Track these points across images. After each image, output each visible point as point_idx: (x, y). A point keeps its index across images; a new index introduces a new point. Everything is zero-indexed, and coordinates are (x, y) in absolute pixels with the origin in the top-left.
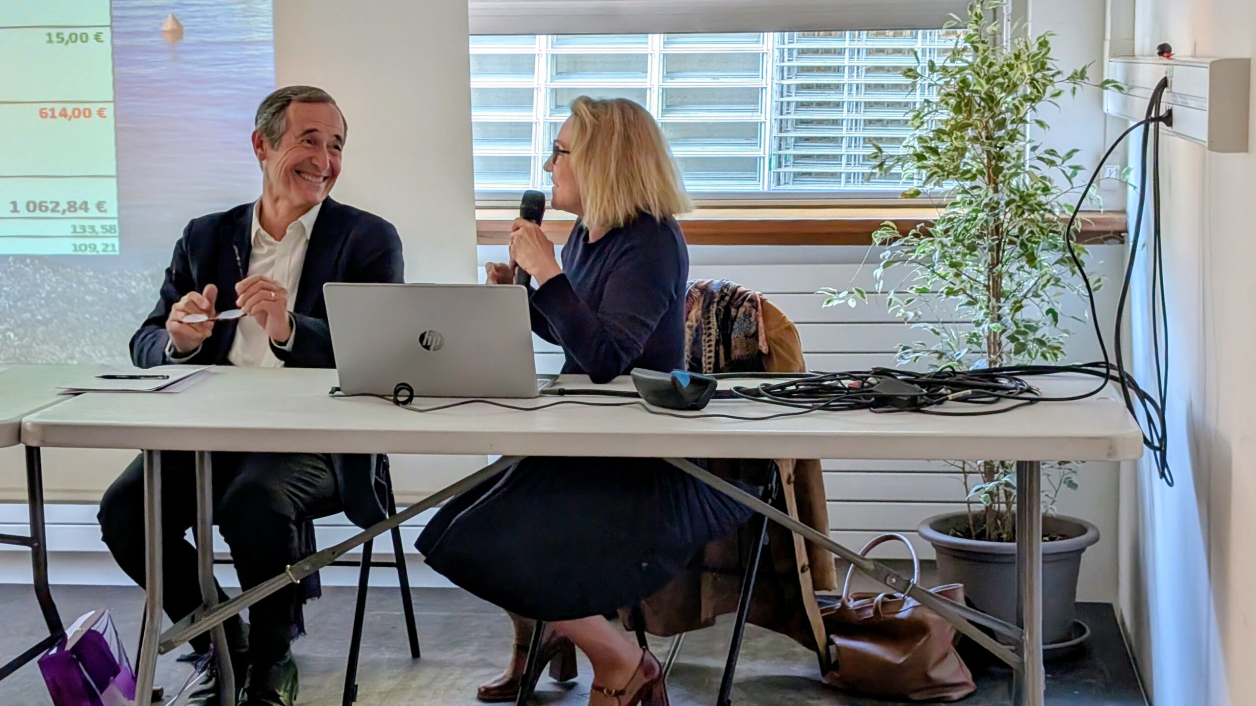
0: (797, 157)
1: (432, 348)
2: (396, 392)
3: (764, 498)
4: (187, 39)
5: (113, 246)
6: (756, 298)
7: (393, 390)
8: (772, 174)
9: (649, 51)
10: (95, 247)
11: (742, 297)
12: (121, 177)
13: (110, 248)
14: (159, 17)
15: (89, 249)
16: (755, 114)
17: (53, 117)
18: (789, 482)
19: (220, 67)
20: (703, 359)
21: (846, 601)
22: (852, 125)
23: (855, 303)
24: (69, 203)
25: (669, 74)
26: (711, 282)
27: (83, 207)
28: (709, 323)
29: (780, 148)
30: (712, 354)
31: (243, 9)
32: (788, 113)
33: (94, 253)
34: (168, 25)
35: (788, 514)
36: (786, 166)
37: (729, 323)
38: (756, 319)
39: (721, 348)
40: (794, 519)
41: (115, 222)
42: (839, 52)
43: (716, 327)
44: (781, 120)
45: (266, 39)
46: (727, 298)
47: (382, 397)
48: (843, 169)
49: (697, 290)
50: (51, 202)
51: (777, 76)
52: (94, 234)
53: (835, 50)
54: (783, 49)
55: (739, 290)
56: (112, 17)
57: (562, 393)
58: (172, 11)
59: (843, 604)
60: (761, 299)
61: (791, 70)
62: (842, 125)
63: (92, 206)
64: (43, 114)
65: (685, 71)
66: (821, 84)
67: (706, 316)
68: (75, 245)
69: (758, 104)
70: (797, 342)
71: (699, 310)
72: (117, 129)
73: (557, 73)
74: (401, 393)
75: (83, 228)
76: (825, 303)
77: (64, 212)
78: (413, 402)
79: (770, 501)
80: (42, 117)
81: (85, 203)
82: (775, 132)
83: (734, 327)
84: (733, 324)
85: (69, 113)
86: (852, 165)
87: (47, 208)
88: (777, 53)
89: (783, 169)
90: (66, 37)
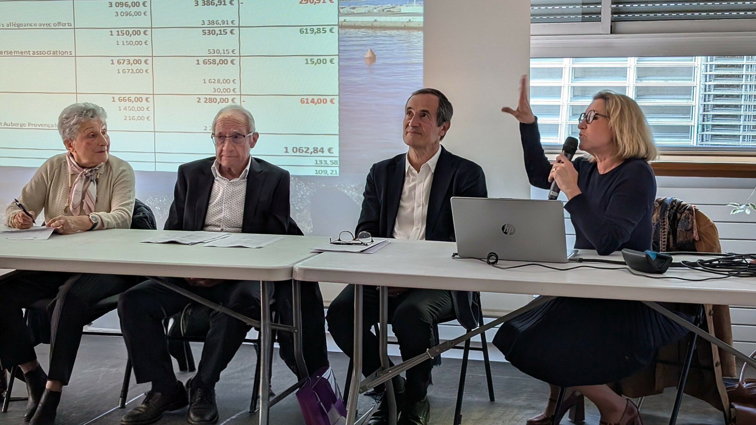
0: (714, 126)
1: (509, 233)
2: (489, 258)
3: (695, 324)
4: (378, 62)
5: (336, 171)
6: (692, 208)
7: (487, 256)
8: (699, 135)
9: (628, 66)
10: (326, 172)
11: (684, 208)
12: (341, 135)
13: (334, 173)
14: (364, 51)
15: (323, 173)
16: (689, 101)
17: (307, 103)
18: (710, 314)
19: (394, 77)
20: (660, 242)
21: (741, 383)
22: (747, 108)
23: (750, 212)
24: (314, 148)
25: (639, 78)
26: (666, 198)
27: (321, 150)
28: (664, 222)
29: (704, 121)
30: (666, 240)
31: (407, 46)
32: (709, 101)
33: (326, 175)
34: (368, 55)
35: (709, 333)
36: (707, 131)
37: (676, 222)
38: (692, 220)
39: (671, 236)
40: (712, 335)
41: (337, 159)
42: (740, 66)
43: (668, 224)
44: (705, 105)
45: (419, 62)
46: (675, 208)
47: (480, 259)
48: (741, 133)
49: (657, 203)
50: (305, 148)
51: (703, 80)
52: (326, 165)
53: (737, 65)
54: (707, 65)
55: (682, 203)
56: (339, 50)
57: (581, 260)
58: (370, 47)
59: (740, 385)
60: (695, 209)
61: (711, 77)
62: (741, 108)
63: (326, 150)
64: (302, 101)
65: (648, 76)
66: (728, 85)
67: (663, 218)
68: (316, 171)
69: (691, 95)
70: (716, 234)
71: (658, 214)
72: (340, 110)
73: (575, 78)
74: (491, 258)
75: (321, 161)
76: (732, 211)
77: (311, 153)
78: (498, 263)
79: (699, 325)
80: (302, 103)
81: (322, 148)
82: (701, 112)
83: (679, 224)
84: (678, 223)
85: (316, 101)
86: (747, 131)
87: (303, 150)
88: (703, 67)
89: (705, 133)
90: (315, 61)
